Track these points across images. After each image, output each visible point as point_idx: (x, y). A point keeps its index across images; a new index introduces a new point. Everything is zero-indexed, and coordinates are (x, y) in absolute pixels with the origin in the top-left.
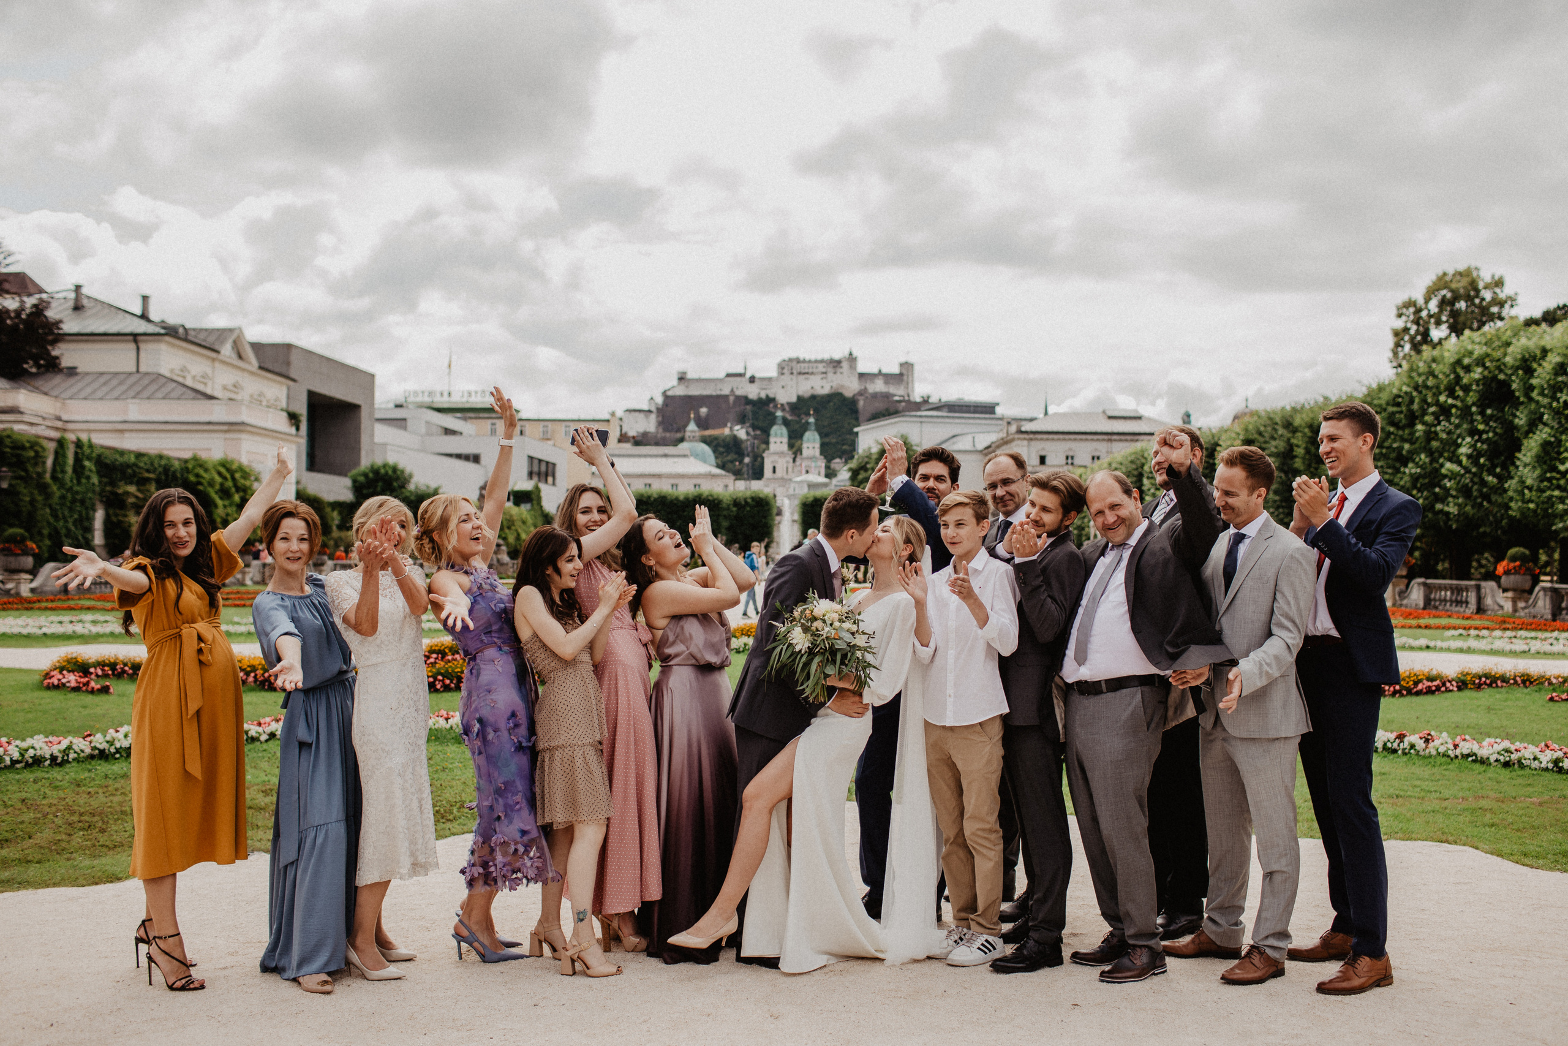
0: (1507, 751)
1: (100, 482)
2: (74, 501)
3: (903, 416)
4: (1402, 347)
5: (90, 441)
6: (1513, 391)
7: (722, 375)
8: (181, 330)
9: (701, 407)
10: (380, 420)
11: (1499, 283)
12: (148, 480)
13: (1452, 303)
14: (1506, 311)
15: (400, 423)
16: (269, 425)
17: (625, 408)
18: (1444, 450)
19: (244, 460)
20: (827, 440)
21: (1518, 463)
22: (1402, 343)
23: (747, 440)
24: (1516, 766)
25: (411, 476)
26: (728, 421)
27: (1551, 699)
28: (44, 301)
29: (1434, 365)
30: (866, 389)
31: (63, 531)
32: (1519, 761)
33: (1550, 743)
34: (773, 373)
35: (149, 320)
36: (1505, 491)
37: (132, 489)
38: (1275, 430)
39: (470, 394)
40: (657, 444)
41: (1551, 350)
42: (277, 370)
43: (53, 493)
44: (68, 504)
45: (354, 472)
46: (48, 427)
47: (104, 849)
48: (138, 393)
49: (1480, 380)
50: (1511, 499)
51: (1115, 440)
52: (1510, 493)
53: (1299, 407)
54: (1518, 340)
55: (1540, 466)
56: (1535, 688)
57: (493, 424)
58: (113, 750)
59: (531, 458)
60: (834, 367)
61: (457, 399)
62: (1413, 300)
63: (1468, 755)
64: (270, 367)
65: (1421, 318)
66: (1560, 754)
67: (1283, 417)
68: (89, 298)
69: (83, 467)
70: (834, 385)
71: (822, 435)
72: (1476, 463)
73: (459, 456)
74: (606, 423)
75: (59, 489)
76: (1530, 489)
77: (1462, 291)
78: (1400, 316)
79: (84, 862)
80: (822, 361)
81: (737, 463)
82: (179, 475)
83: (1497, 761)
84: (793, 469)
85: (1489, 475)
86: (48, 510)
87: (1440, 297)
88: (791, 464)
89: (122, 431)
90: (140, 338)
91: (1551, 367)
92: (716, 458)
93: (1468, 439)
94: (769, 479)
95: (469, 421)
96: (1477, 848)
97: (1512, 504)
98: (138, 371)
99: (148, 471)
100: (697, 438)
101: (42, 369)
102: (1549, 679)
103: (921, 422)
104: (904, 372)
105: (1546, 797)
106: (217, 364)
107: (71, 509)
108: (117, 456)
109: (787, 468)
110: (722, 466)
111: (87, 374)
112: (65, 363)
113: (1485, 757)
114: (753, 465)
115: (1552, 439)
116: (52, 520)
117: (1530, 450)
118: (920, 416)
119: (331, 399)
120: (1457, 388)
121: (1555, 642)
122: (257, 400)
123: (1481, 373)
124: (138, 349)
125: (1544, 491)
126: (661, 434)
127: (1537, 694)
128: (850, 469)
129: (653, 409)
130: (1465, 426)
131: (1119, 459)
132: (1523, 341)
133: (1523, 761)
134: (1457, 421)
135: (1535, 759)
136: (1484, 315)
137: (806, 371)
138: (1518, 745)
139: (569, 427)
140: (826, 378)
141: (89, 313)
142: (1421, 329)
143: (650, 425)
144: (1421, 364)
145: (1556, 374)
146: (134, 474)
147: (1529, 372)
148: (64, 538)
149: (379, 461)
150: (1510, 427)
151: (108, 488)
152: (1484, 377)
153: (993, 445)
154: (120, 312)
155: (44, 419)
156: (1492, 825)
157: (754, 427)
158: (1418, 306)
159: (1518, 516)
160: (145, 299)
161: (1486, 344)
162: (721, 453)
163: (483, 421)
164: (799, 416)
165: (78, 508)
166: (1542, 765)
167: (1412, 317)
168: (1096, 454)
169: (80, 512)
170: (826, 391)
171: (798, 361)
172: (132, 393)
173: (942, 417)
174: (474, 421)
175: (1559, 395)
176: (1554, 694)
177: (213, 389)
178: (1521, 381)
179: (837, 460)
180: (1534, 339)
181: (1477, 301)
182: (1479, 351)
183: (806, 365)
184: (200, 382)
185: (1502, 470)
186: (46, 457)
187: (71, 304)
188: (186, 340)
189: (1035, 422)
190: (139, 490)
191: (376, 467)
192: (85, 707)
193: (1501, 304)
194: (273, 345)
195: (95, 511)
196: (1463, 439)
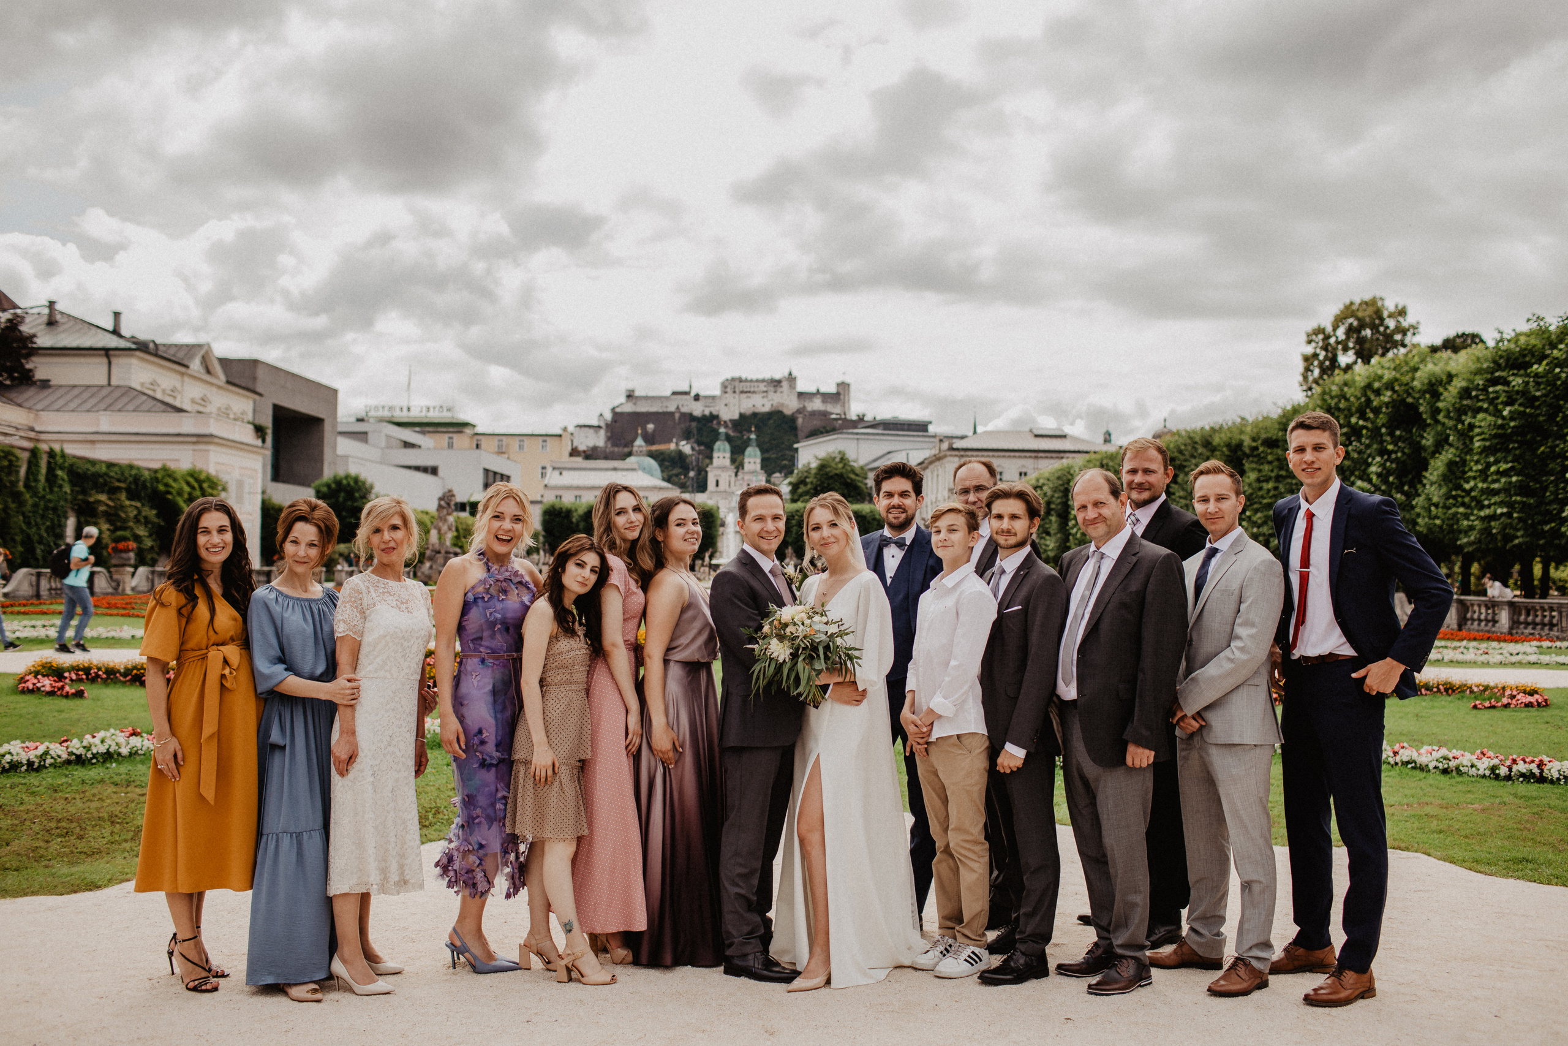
0: (1446, 758)
1: (72, 491)
2: (46, 508)
3: (841, 433)
4: (1312, 371)
5: (62, 451)
6: (1421, 414)
7: (668, 393)
8: (151, 346)
9: (648, 423)
10: (341, 433)
11: (1402, 312)
12: (119, 489)
13: (1358, 330)
14: (1408, 339)
15: (361, 436)
16: (237, 437)
17: (575, 424)
18: (1355, 469)
19: (212, 470)
20: (766, 455)
21: (1425, 481)
22: (1311, 368)
23: (692, 455)
24: (1454, 773)
25: (372, 487)
26: (674, 437)
27: (1475, 707)
28: (18, 316)
29: (1346, 389)
30: (804, 407)
31: (36, 538)
32: (1457, 768)
33: (1485, 750)
34: (717, 392)
35: (120, 336)
36: (1413, 507)
37: (103, 497)
38: (1196, 449)
39: (428, 409)
40: (606, 458)
41: (1456, 375)
42: (243, 385)
43: (26, 501)
44: (41, 512)
45: (317, 483)
46: (21, 437)
47: (83, 856)
48: (110, 405)
49: (1389, 403)
50: (1418, 515)
51: (1041, 457)
52: (1417, 510)
53: (1217, 427)
54: (1426, 366)
55: (1446, 484)
56: (1458, 696)
57: (451, 438)
58: (89, 755)
59: (486, 471)
60: (775, 386)
61: (416, 414)
62: (1322, 327)
63: (1408, 763)
64: (237, 381)
65: (1329, 344)
66: (1496, 761)
67: (1203, 436)
68: (62, 313)
69: (56, 476)
70: (775, 403)
71: (763, 451)
72: (1385, 481)
73: (417, 468)
74: (558, 438)
75: (31, 497)
76: (1436, 506)
77: (1367, 320)
78: (1309, 342)
79: (62, 869)
80: (763, 381)
81: (682, 477)
82: (148, 485)
83: (1436, 767)
84: (735, 482)
85: (1398, 492)
86: (21, 518)
87: (1347, 325)
88: (733, 478)
89: (93, 442)
90: (111, 353)
91: (1456, 391)
92: (662, 471)
93: (1378, 459)
94: (712, 492)
95: (428, 435)
96: (1429, 855)
97: (1420, 520)
98: (109, 384)
99: (119, 480)
100: (644, 452)
101: (16, 382)
102: (1471, 688)
103: (858, 439)
104: (841, 391)
105: (1487, 804)
106: (186, 379)
107: (43, 517)
108: (89, 466)
109: (730, 482)
110: (668, 480)
111: (60, 386)
112: (39, 375)
113: (1424, 765)
114: (698, 479)
115: (1458, 459)
116: (24, 527)
117: (1435, 470)
118: (857, 434)
119: (294, 412)
120: (1368, 411)
121: (1465, 651)
122: (224, 413)
123: (1391, 397)
124: (110, 363)
125: (1449, 508)
126: (610, 449)
127: (1460, 702)
128: (790, 483)
129: (602, 424)
130: (1375, 446)
131: (1047, 475)
132: (1430, 366)
133: (1461, 768)
134: (1367, 442)
135: (1472, 766)
136: (1390, 342)
137: (748, 390)
138: (1455, 753)
139: (523, 441)
140: (767, 397)
141: (61, 329)
142: (1330, 355)
143: (599, 440)
144: (1334, 388)
145: (1461, 398)
146: (105, 484)
147: (1436, 396)
148: (37, 545)
149: (341, 473)
150: (1417, 448)
151: (80, 497)
152: (1393, 400)
153: (926, 462)
154: (92, 327)
155: (17, 429)
156: (1440, 832)
157: (699, 443)
158: (1326, 333)
159: (1425, 531)
160: (117, 315)
161: (1395, 369)
162: (667, 468)
163: (441, 435)
164: (741, 432)
165: (51, 516)
166: (1480, 772)
167: (1321, 344)
168: (1024, 470)
169: (52, 520)
170: (767, 409)
171: (740, 380)
172: (103, 406)
173: (878, 434)
174: (431, 435)
175: (1463, 417)
176: (1477, 702)
177: (182, 402)
178: (1428, 404)
179: (777, 475)
180: (1441, 365)
181: (1382, 329)
182: (1388, 375)
183: (748, 384)
184: (170, 395)
185: (1410, 487)
186: (19, 467)
187: (45, 319)
188: (156, 355)
189: (965, 440)
190: (110, 499)
191: (338, 478)
192: (61, 711)
193: (1404, 332)
194: (240, 361)
195: (67, 518)
196: (1374, 459)
